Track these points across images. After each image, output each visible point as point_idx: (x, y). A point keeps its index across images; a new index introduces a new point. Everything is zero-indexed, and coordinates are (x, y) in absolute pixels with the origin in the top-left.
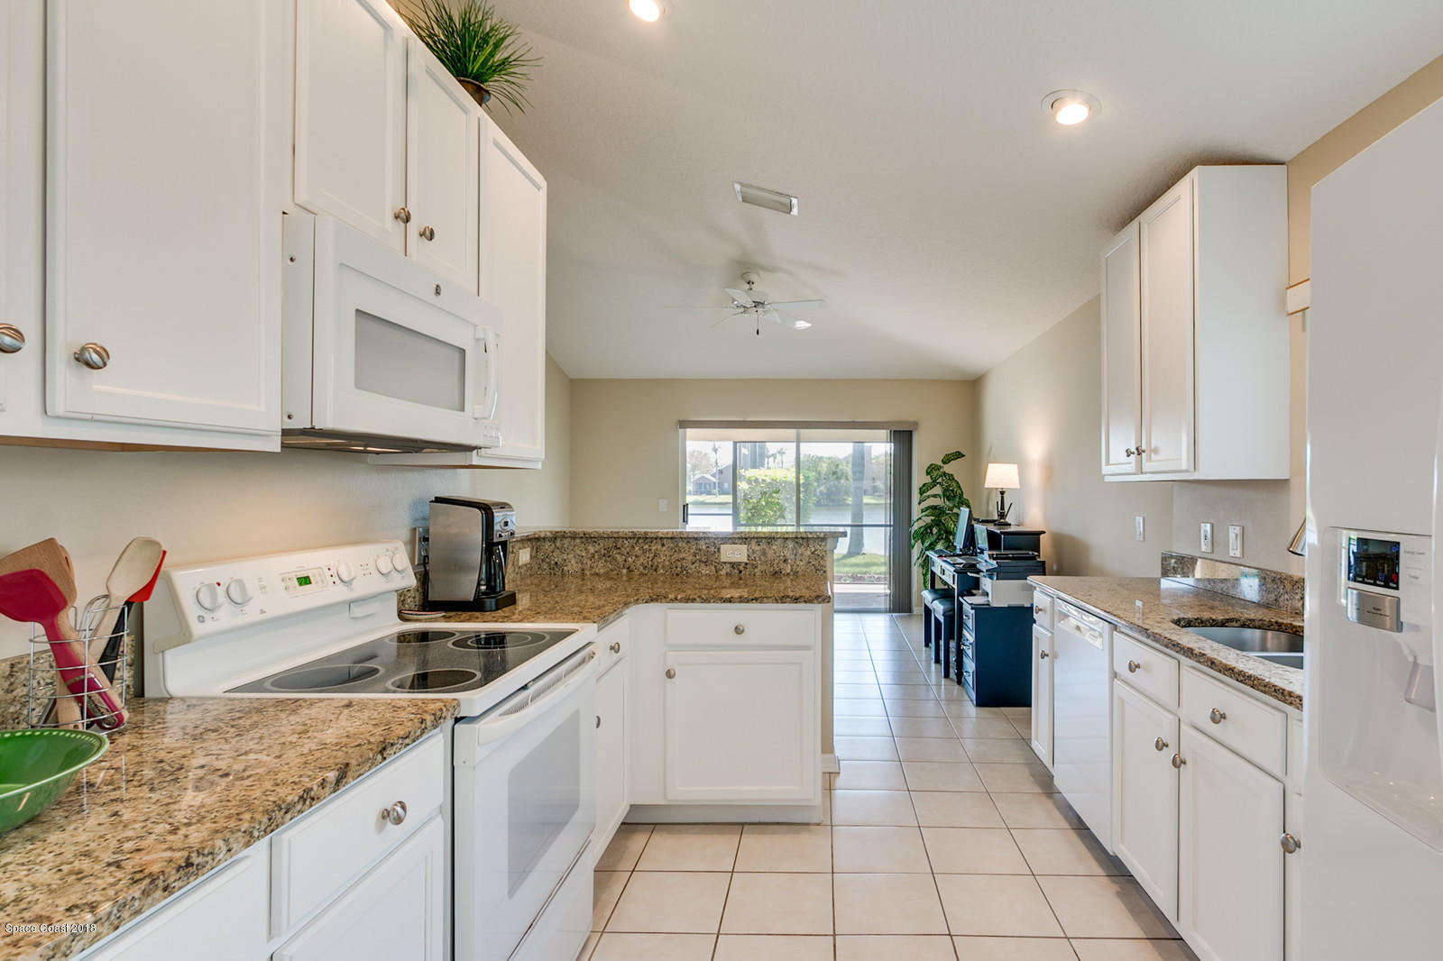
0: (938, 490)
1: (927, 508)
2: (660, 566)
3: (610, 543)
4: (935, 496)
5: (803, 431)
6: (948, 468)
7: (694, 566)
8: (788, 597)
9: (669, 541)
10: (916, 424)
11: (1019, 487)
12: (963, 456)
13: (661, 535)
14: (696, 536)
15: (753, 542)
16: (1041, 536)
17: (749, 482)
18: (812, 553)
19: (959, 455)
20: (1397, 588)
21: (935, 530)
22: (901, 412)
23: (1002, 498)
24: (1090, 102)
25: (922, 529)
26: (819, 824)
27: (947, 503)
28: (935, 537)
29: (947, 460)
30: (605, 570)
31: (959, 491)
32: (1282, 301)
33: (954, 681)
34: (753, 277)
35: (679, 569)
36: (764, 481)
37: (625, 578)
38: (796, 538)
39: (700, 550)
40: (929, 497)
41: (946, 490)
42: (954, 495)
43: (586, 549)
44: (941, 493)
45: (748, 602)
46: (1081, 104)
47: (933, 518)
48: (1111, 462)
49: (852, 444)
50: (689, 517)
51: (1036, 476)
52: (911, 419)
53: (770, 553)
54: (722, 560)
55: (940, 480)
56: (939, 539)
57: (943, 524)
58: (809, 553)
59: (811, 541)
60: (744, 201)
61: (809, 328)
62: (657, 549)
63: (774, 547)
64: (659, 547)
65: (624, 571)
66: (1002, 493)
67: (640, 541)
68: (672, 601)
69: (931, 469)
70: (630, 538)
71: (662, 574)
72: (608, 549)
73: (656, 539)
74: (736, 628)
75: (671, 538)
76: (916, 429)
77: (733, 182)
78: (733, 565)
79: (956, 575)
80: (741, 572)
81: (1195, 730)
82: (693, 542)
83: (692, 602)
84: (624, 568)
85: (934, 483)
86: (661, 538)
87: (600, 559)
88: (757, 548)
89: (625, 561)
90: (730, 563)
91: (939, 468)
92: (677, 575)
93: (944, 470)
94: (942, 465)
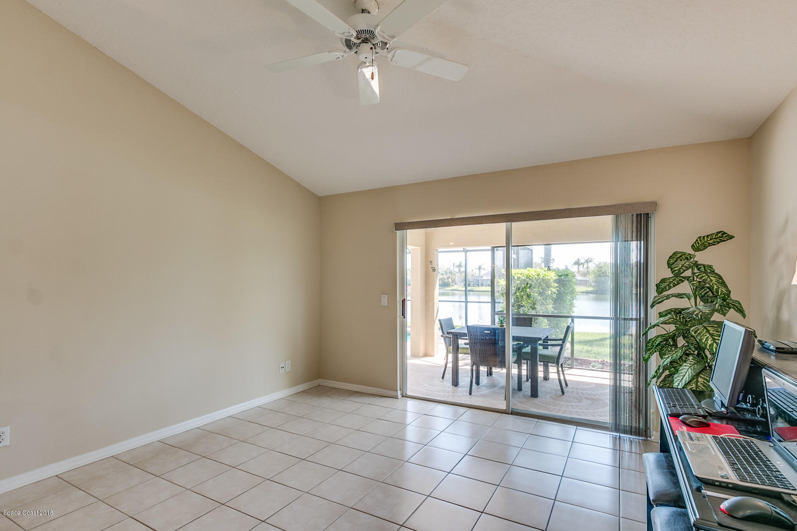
0: (685, 288)
1: (669, 312)
4: (680, 296)
6: (702, 257)
10: (654, 205)
12: (731, 237)
19: (722, 237)
21: (681, 342)
25: (660, 340)
27: (701, 305)
28: (680, 353)
29: (701, 244)
31: (722, 290)
40: (668, 297)
41: (699, 288)
42: (714, 295)
44: (691, 292)
52: (648, 199)
55: (688, 273)
56: (688, 355)
69: (676, 259)
85: (678, 278)
91: (688, 257)
93: (696, 259)
94: (692, 252)
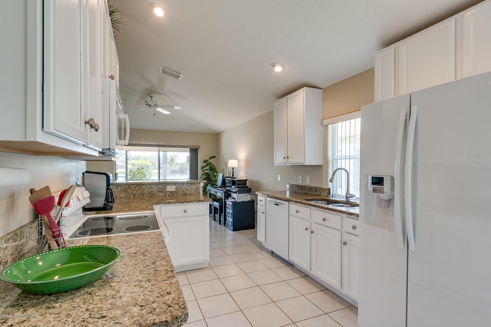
0: (208, 168)
1: (205, 173)
2: (145, 194)
3: (127, 186)
4: (207, 170)
5: (161, 148)
6: (211, 161)
7: (157, 193)
8: (200, 200)
9: (149, 185)
10: (199, 147)
11: (238, 167)
12: (216, 157)
13: (146, 183)
14: (158, 183)
15: (177, 184)
16: (247, 181)
17: (132, 165)
18: (196, 187)
19: (214, 157)
20: (383, 186)
22: (194, 143)
23: (233, 170)
24: (283, 66)
26: (207, 268)
29: (210, 158)
30: (125, 196)
31: (215, 168)
32: (322, 123)
33: (223, 225)
34: (153, 96)
35: (152, 194)
36: (137, 165)
37: (132, 198)
38: (191, 183)
39: (159, 188)
40: (205, 170)
41: (210, 168)
42: (213, 169)
43: (117, 189)
44: (209, 169)
45: (188, 202)
46: (280, 67)
47: (206, 176)
48: (277, 160)
49: (162, 152)
50: (118, 178)
51: (242, 164)
52: (198, 145)
53: (183, 188)
54: (167, 191)
55: (208, 165)
57: (210, 178)
58: (195, 187)
59: (195, 184)
60: (163, 72)
61: (170, 114)
62: (144, 188)
63: (184, 186)
64: (145, 187)
65: (132, 196)
66: (233, 169)
67: (138, 185)
68: (163, 204)
69: (205, 161)
70: (134, 185)
71: (146, 196)
72: (126, 189)
73: (144, 184)
74: (184, 211)
75: (149, 184)
76: (199, 148)
77: (161, 66)
78: (171, 192)
79: (224, 193)
80: (173, 194)
81: (315, 224)
82: (157, 185)
83: (170, 204)
84: (132, 195)
85: (206, 166)
86: (146, 184)
87: (122, 192)
88: (179, 186)
89: (133, 192)
90: (170, 192)
91: (208, 161)
92: (151, 196)
93: (210, 161)
94: (209, 160)
